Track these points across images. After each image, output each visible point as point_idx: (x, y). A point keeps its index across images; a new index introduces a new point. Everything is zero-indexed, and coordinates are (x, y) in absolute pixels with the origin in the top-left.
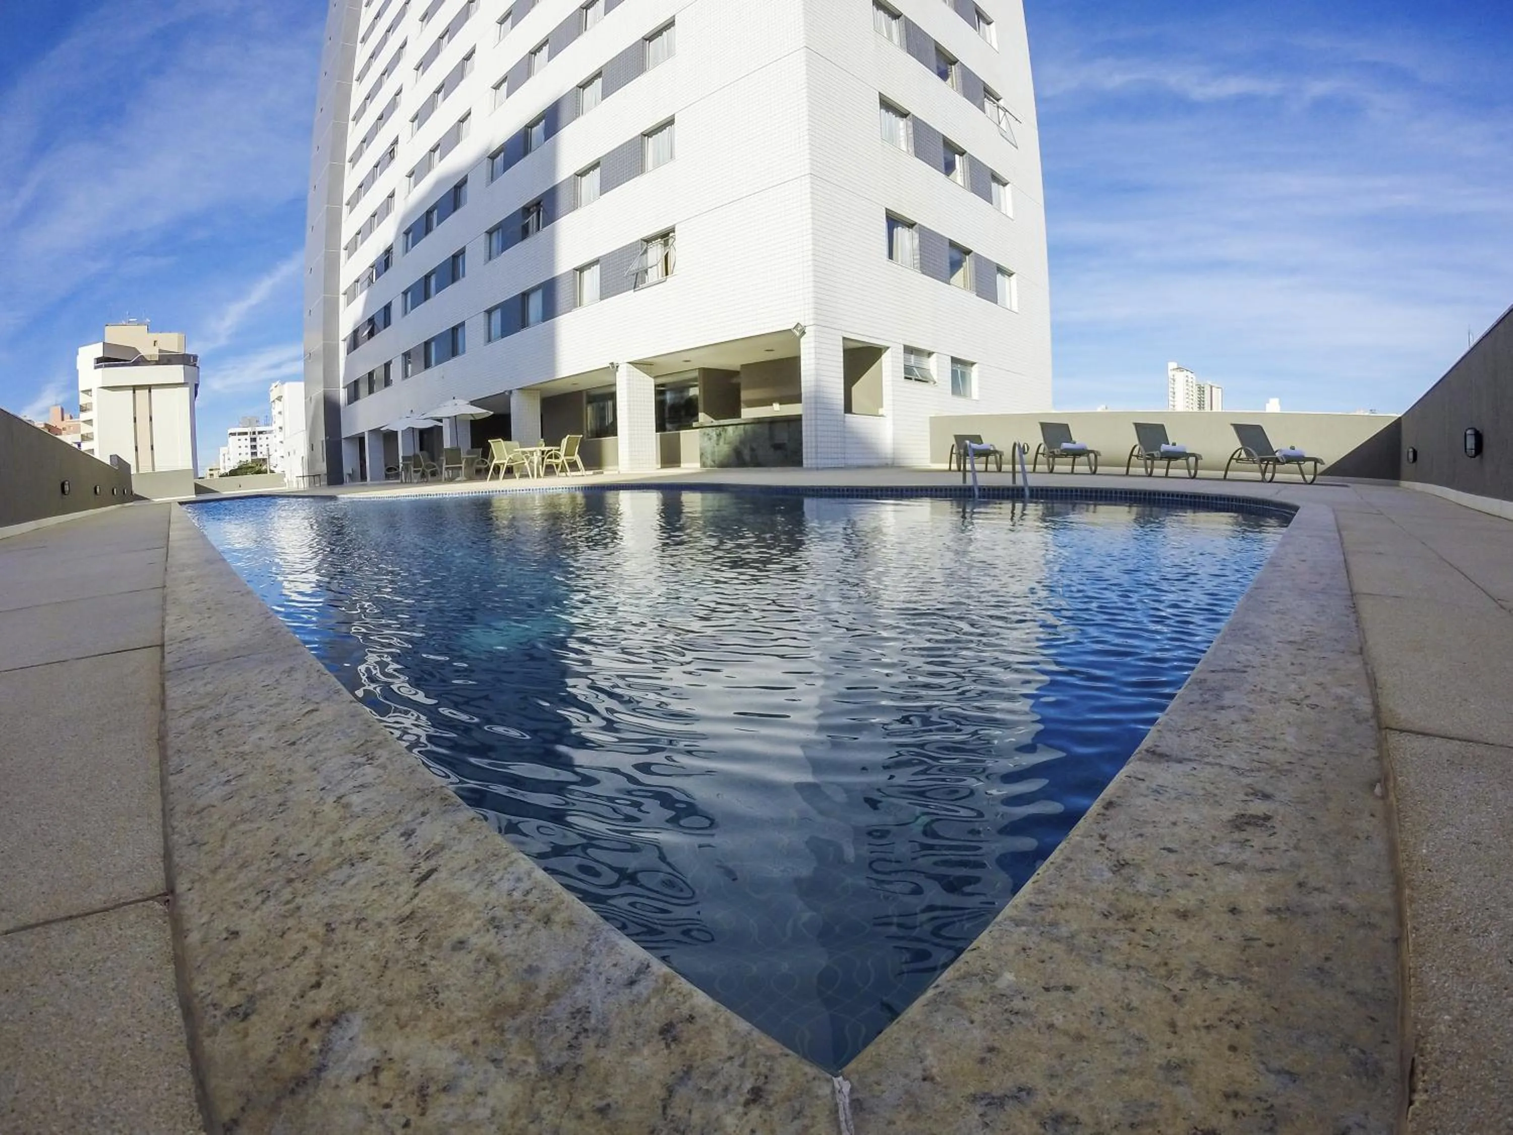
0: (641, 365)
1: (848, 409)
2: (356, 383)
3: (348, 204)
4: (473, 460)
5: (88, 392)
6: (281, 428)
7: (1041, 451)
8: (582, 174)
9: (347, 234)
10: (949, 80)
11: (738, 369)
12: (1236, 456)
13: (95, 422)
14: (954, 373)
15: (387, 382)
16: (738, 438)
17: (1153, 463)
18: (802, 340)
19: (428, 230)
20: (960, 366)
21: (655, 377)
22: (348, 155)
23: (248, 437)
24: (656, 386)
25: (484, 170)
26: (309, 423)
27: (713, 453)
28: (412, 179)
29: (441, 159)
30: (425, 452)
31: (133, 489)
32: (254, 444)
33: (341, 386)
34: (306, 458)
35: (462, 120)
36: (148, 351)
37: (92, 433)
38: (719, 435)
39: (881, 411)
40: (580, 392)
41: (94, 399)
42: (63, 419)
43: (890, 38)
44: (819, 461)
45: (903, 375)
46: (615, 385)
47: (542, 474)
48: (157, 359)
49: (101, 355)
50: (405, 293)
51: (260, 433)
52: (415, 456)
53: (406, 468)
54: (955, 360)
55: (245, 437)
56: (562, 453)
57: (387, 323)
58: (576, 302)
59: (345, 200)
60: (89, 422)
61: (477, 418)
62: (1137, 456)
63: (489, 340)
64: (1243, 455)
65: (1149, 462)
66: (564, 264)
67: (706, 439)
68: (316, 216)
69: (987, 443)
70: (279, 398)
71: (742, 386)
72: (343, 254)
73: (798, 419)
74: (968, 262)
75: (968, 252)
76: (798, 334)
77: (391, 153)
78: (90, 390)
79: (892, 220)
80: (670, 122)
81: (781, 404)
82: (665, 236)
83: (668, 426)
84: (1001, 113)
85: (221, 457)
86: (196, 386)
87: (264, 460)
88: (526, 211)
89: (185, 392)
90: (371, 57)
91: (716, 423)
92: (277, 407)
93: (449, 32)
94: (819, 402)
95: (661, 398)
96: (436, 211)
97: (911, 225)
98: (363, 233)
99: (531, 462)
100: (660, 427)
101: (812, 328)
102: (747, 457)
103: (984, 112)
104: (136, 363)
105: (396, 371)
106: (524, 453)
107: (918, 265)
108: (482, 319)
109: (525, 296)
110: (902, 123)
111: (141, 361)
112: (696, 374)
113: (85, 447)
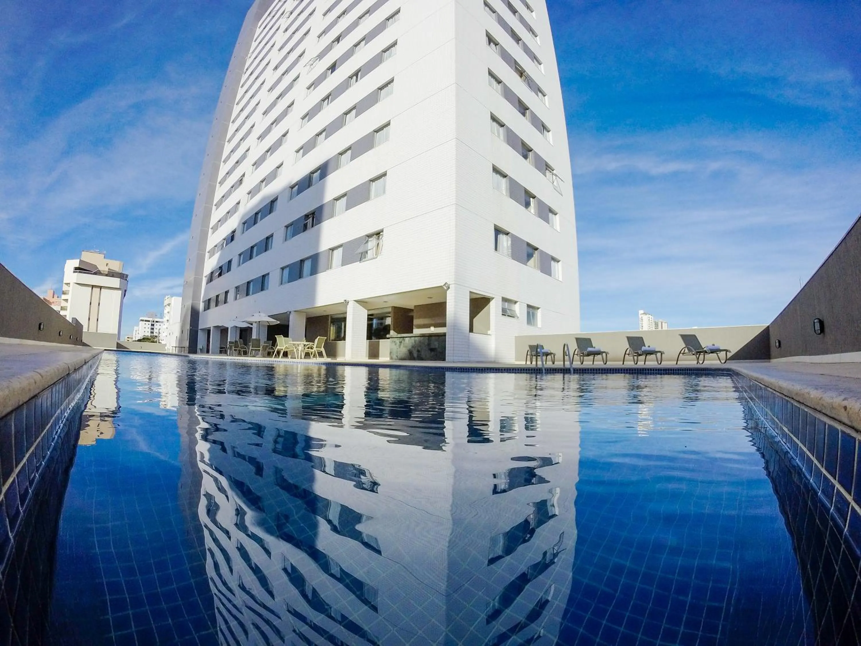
0: (359, 302)
1: (471, 330)
2: (209, 300)
3: (215, 205)
4: (267, 346)
5: (68, 284)
6: (168, 321)
7: (576, 353)
8: (337, 199)
9: (213, 221)
10: (528, 159)
11: (413, 308)
12: (682, 352)
13: (69, 301)
14: (528, 313)
15: (225, 302)
16: (411, 344)
17: (638, 358)
18: (448, 292)
19: (255, 223)
20: (532, 309)
21: (368, 310)
22: (219, 180)
23: (150, 323)
24: (368, 315)
25: (287, 194)
26: (182, 319)
27: (397, 352)
28: (250, 195)
29: (266, 186)
30: (241, 340)
31: (83, 339)
32: (152, 327)
33: (201, 300)
34: (178, 337)
35: (278, 167)
36: (103, 268)
37: (67, 307)
38: (401, 342)
39: (489, 332)
40: (327, 316)
41: (70, 289)
42: (53, 297)
43: (499, 136)
44: (455, 358)
45: (501, 313)
46: (346, 313)
47: (303, 357)
48: (107, 273)
49: (77, 266)
50: (240, 255)
51: (157, 322)
52: (236, 342)
53: (231, 347)
54: (529, 306)
55: (148, 323)
56: (315, 346)
57: (229, 270)
58: (329, 267)
59: (214, 203)
60: (66, 300)
61: (271, 324)
62: (629, 354)
63: (281, 284)
64: (687, 351)
65: (636, 357)
66: (324, 246)
67: (394, 344)
68: (198, 210)
69: (546, 349)
70: (169, 305)
71: (414, 317)
72: (210, 231)
73: (444, 335)
74: (536, 254)
75: (536, 249)
76: (445, 288)
77: (241, 181)
78: (69, 284)
79: (498, 231)
80: (384, 175)
81: (435, 327)
82: (378, 234)
83: (373, 338)
84: (554, 177)
85: (134, 331)
86: (125, 291)
87: (156, 336)
88: (307, 216)
89: (119, 293)
90: (236, 131)
91: (399, 335)
92: (167, 309)
93: (276, 122)
94: (456, 327)
95: (370, 322)
96: (260, 214)
97: (507, 234)
98: (221, 222)
99: (298, 350)
100: (369, 337)
101: (453, 285)
102: (415, 355)
103: (546, 176)
104: (95, 274)
105: (231, 296)
106: (294, 345)
107: (510, 255)
108: (279, 271)
109: (302, 261)
110: (504, 181)
111: (98, 273)
112: (390, 310)
113: (62, 313)
